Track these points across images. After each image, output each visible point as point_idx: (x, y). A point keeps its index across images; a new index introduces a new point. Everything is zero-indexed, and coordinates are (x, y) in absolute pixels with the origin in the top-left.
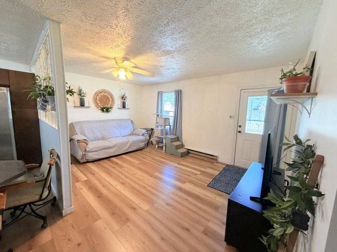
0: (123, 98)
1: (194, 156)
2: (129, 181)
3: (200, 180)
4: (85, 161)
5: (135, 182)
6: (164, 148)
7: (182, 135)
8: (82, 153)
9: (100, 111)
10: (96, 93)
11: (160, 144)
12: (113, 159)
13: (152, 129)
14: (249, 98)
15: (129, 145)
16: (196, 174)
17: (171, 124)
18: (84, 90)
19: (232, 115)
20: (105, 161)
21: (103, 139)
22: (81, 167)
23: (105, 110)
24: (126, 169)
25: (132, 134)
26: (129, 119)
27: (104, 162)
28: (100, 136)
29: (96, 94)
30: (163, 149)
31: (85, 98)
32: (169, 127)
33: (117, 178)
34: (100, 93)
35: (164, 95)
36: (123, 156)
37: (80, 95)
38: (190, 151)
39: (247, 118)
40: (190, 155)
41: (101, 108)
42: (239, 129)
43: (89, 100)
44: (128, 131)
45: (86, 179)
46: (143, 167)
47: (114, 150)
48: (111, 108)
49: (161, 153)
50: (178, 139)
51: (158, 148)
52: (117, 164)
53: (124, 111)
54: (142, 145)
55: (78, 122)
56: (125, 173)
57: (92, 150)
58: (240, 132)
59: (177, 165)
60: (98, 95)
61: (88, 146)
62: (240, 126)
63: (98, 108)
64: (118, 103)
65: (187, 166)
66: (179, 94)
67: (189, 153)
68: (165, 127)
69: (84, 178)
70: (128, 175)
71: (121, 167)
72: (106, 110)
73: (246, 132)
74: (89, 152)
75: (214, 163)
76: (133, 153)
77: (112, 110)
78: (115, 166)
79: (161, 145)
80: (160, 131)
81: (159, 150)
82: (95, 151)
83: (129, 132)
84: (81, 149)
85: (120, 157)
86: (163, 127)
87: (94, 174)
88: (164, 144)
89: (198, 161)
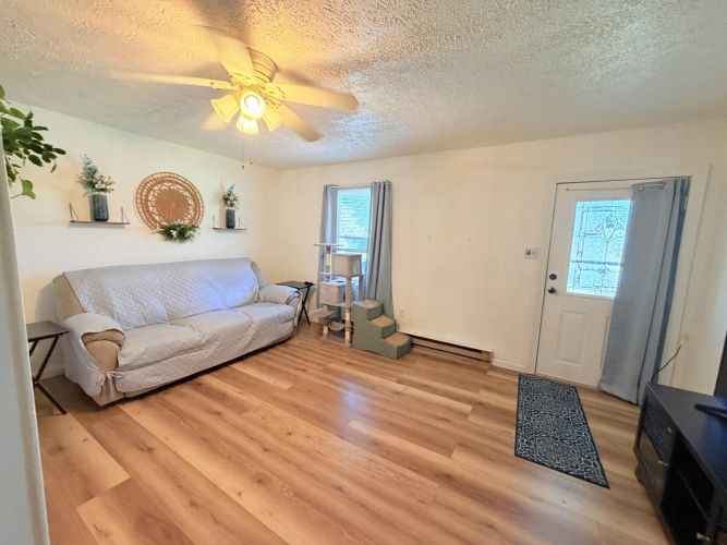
0: (226, 200)
1: (429, 353)
2: (278, 466)
3: (485, 436)
4: (113, 397)
5: (299, 467)
6: (347, 334)
7: (391, 299)
8: (102, 377)
9: (160, 236)
10: (144, 184)
11: (335, 323)
12: (209, 380)
13: (309, 285)
14: (579, 204)
15: (251, 333)
16: (465, 415)
17: (365, 271)
18: (103, 171)
19: (530, 247)
20: (184, 389)
21: (173, 319)
22: (101, 423)
23: (174, 233)
24: (257, 416)
25: (256, 300)
26: (245, 259)
27: (181, 395)
28: (161, 309)
29: (146, 186)
30: (344, 336)
31: (107, 194)
32: (358, 278)
33: (234, 458)
34: (160, 181)
35: (341, 194)
36: (236, 366)
37: (92, 185)
38: (416, 341)
39: (573, 256)
40: (416, 350)
41: (162, 227)
42: (551, 284)
43: (120, 202)
44: (246, 290)
45: (123, 476)
46: (306, 402)
47: (211, 351)
48: (193, 227)
49: (341, 348)
50: (382, 310)
51: (328, 335)
52: (221, 397)
53: (229, 236)
54: (287, 328)
55: (87, 272)
56: (258, 431)
57: (140, 362)
58: (552, 291)
59: (400, 387)
60: (151, 189)
61: (125, 350)
62: (553, 277)
63: (152, 227)
64: (212, 213)
65: (425, 387)
66: (383, 192)
67: (412, 345)
68: (349, 279)
69: (117, 475)
70: (270, 439)
71: (240, 408)
72: (178, 233)
73: (570, 290)
74: (129, 368)
75: (485, 372)
76: (264, 354)
77: (196, 235)
78: (219, 407)
79: (338, 327)
80: (335, 291)
81: (333, 341)
82: (148, 364)
83: (248, 295)
84: (100, 363)
85: (226, 369)
86: (344, 279)
87: (150, 450)
88: (348, 325)
89: (444, 369)
